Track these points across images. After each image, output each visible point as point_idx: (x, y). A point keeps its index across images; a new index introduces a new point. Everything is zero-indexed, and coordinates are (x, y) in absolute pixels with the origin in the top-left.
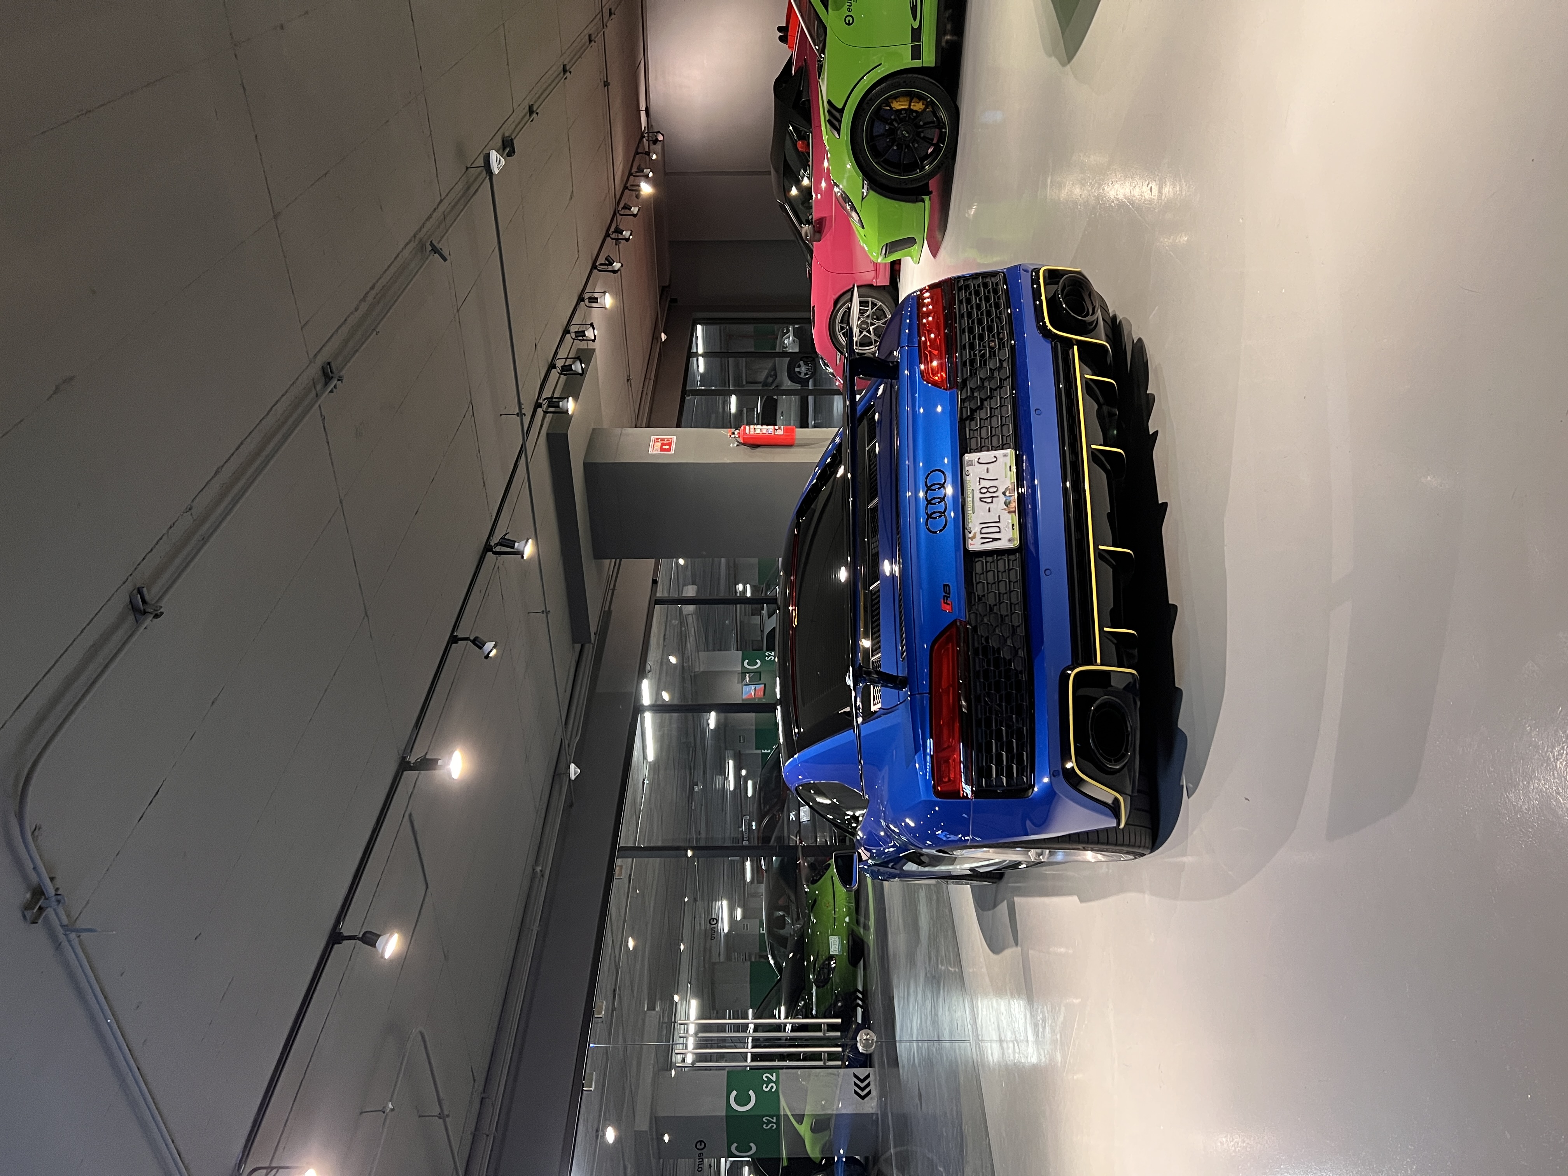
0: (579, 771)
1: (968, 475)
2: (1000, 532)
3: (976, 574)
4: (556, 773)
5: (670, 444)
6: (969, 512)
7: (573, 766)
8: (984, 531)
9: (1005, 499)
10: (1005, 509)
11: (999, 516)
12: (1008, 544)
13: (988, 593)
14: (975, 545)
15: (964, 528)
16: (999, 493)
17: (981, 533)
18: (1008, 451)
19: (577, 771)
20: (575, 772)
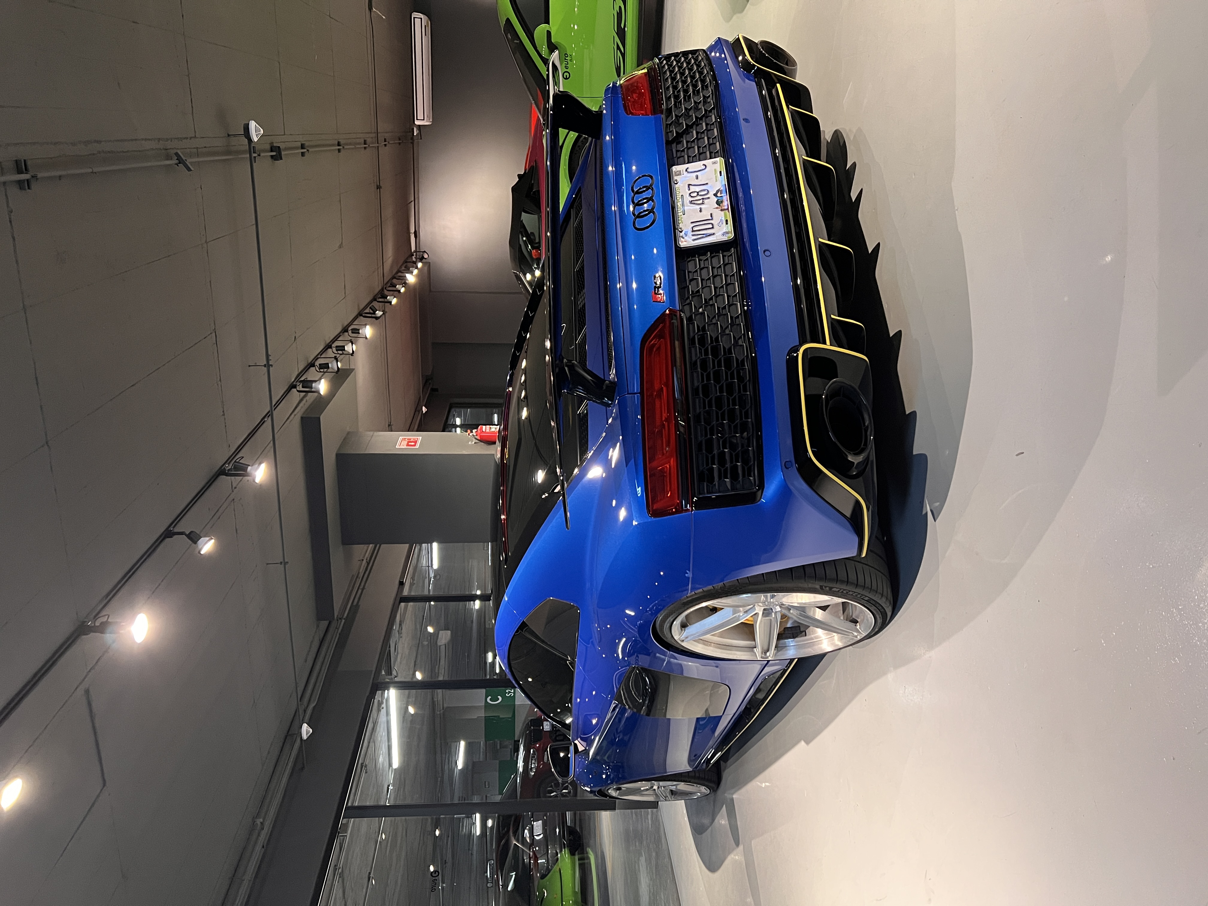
0: (311, 730)
1: (676, 184)
2: (713, 228)
3: (689, 272)
4: (290, 733)
5: (416, 442)
6: (679, 214)
7: (305, 726)
8: (695, 229)
9: (716, 199)
10: (717, 208)
11: (711, 214)
12: (723, 238)
13: (703, 288)
14: (687, 241)
15: (675, 229)
16: (711, 195)
17: (693, 231)
18: (718, 159)
19: (310, 731)
20: (307, 732)
